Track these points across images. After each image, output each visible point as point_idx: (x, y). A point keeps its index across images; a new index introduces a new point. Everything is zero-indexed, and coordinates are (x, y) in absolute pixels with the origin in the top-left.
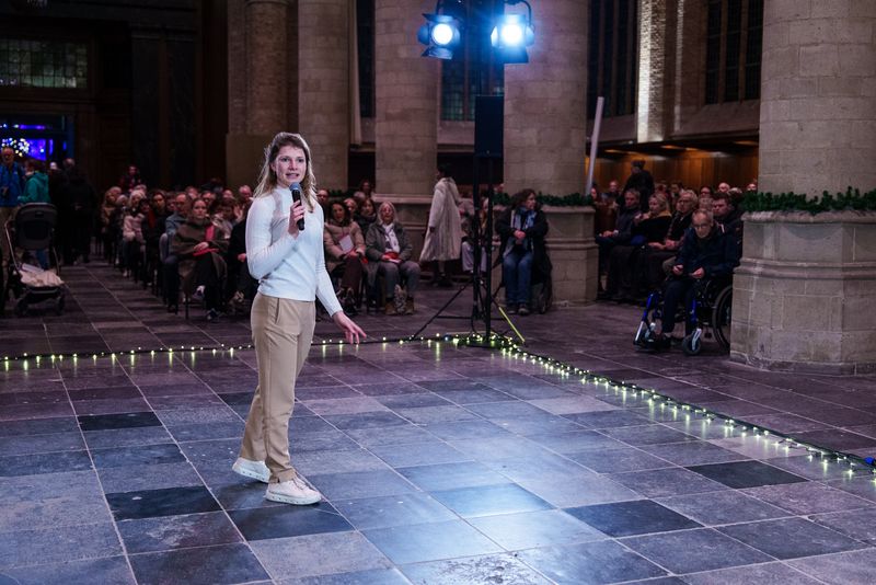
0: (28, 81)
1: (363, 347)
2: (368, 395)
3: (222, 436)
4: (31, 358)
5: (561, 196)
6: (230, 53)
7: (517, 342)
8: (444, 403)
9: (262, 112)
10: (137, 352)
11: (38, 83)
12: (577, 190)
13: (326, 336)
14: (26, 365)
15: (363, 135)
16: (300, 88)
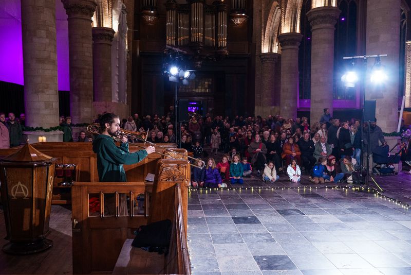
0: (194, 90)
1: (319, 190)
2: (331, 213)
3: (284, 231)
4: (208, 190)
5: (389, 133)
6: (256, 79)
7: (380, 191)
8: (363, 220)
9: (266, 99)
10: (242, 189)
11: (197, 91)
12: (395, 131)
13: (304, 184)
14: (207, 191)
15: (300, 105)
16: (281, 91)
